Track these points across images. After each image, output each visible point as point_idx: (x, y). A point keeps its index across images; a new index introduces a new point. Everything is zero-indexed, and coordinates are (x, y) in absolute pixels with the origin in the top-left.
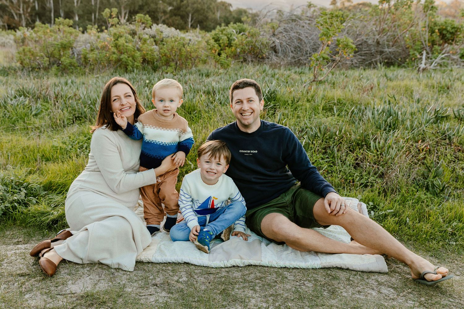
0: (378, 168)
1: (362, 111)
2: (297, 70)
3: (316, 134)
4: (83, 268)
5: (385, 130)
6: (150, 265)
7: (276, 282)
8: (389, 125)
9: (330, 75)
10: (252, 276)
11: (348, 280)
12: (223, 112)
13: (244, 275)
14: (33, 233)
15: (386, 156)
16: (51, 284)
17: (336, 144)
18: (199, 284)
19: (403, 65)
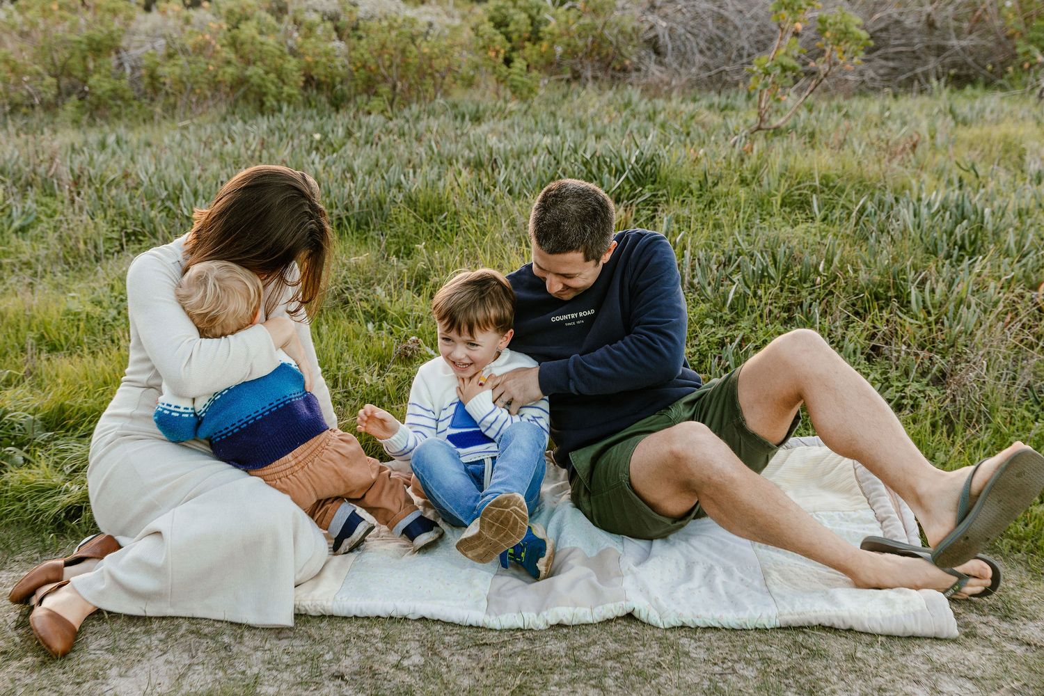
0: (930, 359)
1: (886, 206)
2: (716, 99)
3: (765, 269)
4: (147, 632)
5: (949, 256)
6: (324, 624)
7: (659, 664)
8: (959, 242)
9: (803, 114)
10: (596, 650)
11: (852, 658)
13: (574, 649)
14: (17, 542)
15: (951, 327)
16: (64, 678)
17: (818, 298)
18: (453, 674)
19: (999, 81)
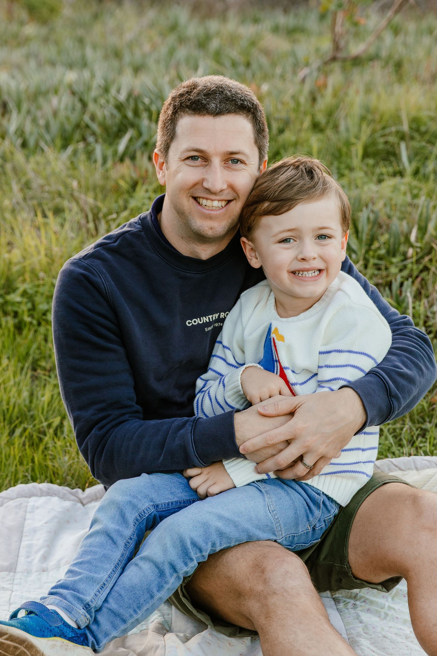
2: (282, 20)
9: (388, 38)
12: (31, 175)
17: (410, 276)
